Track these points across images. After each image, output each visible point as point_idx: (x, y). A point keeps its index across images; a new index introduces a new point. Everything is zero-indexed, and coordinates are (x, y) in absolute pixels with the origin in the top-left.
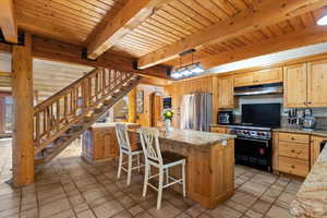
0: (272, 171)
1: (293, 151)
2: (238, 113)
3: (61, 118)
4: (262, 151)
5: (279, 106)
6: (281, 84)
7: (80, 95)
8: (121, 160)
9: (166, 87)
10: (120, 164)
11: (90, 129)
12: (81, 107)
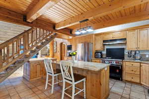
0: (122, 80)
1: (132, 71)
2: (104, 53)
3: (10, 55)
4: (118, 71)
5: (123, 49)
6: (125, 39)
7: (22, 43)
8: (47, 79)
9: (69, 40)
10: (47, 81)
11: (29, 62)
12: (23, 49)
